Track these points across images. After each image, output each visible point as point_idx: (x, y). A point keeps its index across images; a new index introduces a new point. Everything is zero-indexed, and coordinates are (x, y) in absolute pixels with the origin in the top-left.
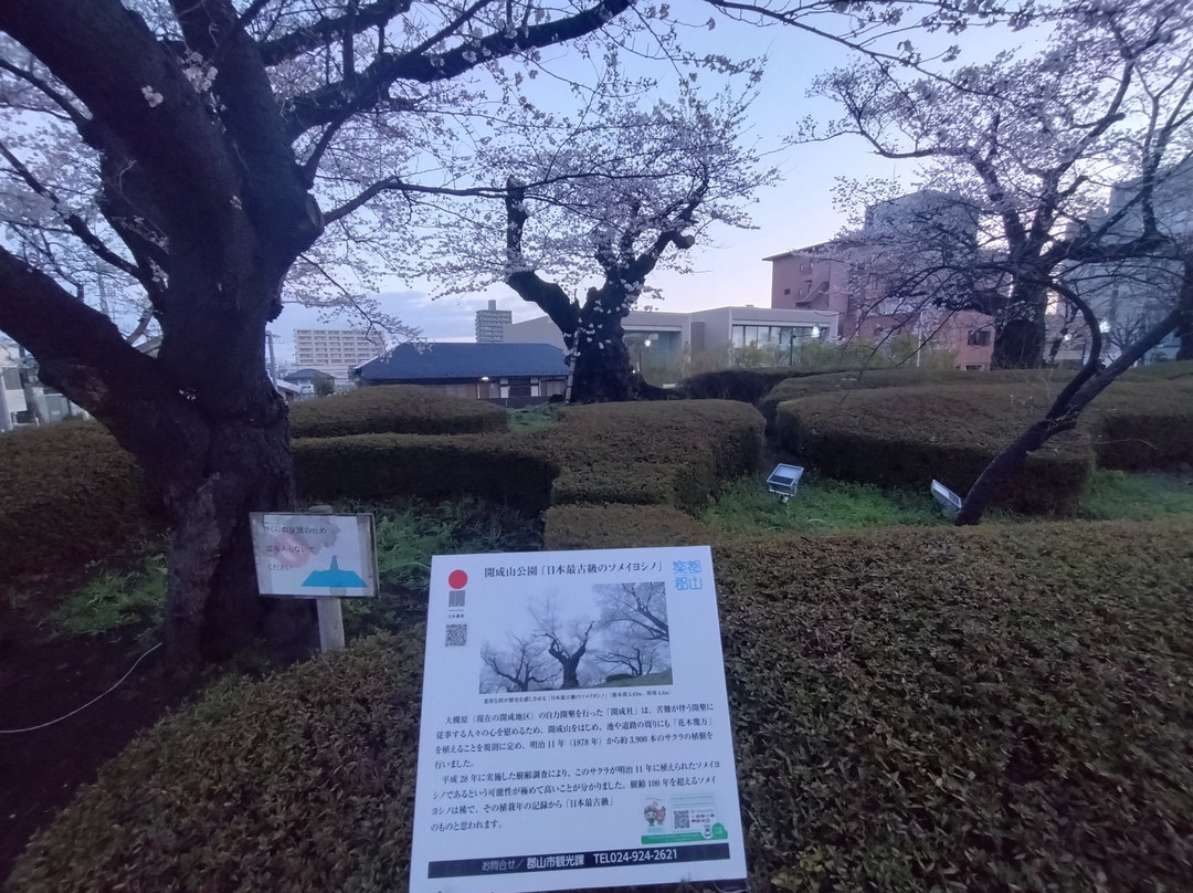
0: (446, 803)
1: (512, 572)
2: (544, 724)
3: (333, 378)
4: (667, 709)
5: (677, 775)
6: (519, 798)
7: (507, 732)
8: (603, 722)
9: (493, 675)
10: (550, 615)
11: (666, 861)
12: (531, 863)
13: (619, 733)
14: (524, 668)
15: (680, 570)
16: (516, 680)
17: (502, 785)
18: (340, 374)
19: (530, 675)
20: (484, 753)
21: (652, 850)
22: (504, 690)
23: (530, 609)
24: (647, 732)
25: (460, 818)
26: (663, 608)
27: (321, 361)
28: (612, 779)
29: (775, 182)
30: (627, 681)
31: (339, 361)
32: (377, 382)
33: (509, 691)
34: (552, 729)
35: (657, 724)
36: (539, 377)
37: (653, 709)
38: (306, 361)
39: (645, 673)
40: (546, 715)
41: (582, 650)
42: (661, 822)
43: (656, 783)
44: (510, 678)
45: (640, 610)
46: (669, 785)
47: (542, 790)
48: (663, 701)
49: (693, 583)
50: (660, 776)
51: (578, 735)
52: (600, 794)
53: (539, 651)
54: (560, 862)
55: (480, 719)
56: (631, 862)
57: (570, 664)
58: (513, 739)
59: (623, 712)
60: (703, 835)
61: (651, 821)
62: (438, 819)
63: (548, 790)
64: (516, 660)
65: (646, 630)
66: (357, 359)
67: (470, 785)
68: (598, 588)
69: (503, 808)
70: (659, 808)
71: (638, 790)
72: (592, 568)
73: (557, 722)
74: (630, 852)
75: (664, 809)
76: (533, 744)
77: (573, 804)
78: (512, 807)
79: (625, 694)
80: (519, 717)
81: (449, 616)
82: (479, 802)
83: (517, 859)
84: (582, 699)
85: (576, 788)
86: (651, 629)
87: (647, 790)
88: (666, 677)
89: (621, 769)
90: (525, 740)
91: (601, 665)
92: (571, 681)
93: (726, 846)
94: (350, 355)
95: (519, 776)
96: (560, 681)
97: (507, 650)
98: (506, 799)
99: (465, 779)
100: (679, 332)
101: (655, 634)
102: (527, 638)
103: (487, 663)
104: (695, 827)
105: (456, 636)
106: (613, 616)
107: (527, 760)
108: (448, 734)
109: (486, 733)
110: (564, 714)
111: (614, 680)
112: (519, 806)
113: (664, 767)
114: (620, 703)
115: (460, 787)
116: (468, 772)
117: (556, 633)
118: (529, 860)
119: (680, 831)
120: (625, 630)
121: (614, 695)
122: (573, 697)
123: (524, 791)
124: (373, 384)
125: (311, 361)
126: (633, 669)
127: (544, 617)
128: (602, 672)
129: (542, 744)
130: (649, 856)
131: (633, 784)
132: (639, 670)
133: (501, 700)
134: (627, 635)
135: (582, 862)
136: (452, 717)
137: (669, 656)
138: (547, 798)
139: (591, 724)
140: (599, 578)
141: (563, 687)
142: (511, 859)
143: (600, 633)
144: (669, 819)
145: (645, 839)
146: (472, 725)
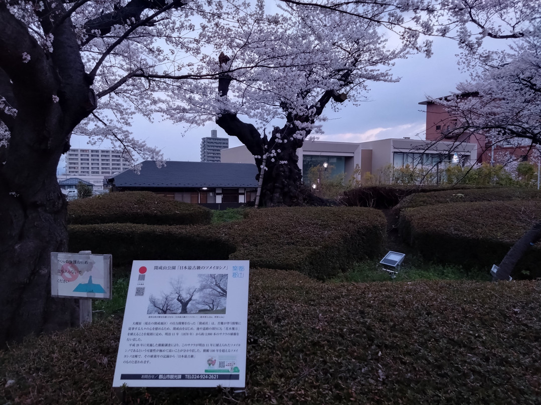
0: (130, 354)
1: (165, 268)
2: (172, 327)
3: (92, 185)
4: (222, 323)
5: (222, 348)
6: (159, 353)
7: (156, 329)
8: (195, 327)
9: (153, 307)
10: (179, 285)
11: (213, 379)
12: (160, 377)
13: (201, 331)
14: (166, 305)
15: (235, 270)
16: (162, 310)
17: (152, 348)
18: (97, 182)
19: (168, 308)
20: (146, 336)
21: (208, 375)
22: (157, 313)
23: (171, 283)
24: (213, 332)
25: (135, 359)
26: (226, 285)
27: (84, 172)
28: (196, 348)
29: (407, 56)
30: (207, 312)
31: (97, 173)
32: (124, 189)
33: (159, 313)
34: (174, 329)
35: (217, 329)
36: (245, 189)
37: (216, 323)
38: (73, 172)
39: (214, 309)
40: (173, 323)
41: (190, 300)
42: (213, 365)
43: (214, 351)
44: (160, 309)
45: (216, 285)
46: (219, 352)
47: (168, 351)
48: (221, 320)
49: (240, 275)
50: (216, 348)
51: (185, 331)
52: (190, 353)
53: (173, 299)
54: (172, 377)
55: (146, 323)
56: (200, 379)
57: (184, 305)
58: (158, 331)
59: (204, 323)
60: (230, 370)
61: (210, 364)
62: (126, 359)
63: (170, 351)
64: (163, 302)
65: (218, 293)
66: (110, 171)
67: (140, 348)
68: (200, 275)
69: (152, 356)
70: (213, 360)
71: (206, 353)
72: (199, 268)
73: (177, 326)
74: (200, 375)
75: (215, 360)
76: (166, 334)
77: (179, 356)
78: (155, 356)
79: (206, 317)
80: (162, 323)
81: (138, 284)
82: (143, 354)
83: (155, 375)
84: (188, 318)
85: (181, 351)
86: (219, 292)
87: (210, 353)
88: (223, 311)
89: (200, 345)
90: (163, 332)
91: (197, 305)
92: (184, 311)
93: (238, 375)
94: (106, 168)
95: (159, 345)
96: (180, 311)
97: (160, 298)
98: (153, 353)
99: (138, 345)
100: (353, 157)
101: (221, 294)
102: (169, 294)
103: (151, 303)
104: (226, 368)
105: (140, 292)
106: (205, 286)
107: (164, 339)
108: (133, 329)
109: (148, 329)
110: (180, 323)
111: (202, 311)
112: (158, 356)
113: (217, 345)
114: (203, 320)
115: (135, 348)
116: (139, 343)
117: (181, 292)
118: (160, 376)
119: (221, 368)
120: (209, 292)
121: (201, 317)
122: (184, 317)
123: (161, 351)
124: (120, 191)
125: (76, 172)
126: (210, 307)
127: (176, 286)
128: (197, 308)
129: (170, 334)
130: (208, 377)
131: (204, 351)
132: (213, 308)
133: (155, 317)
134: (209, 294)
135: (180, 377)
136: (135, 322)
137: (225, 303)
138: (169, 354)
139: (191, 327)
140: (201, 271)
141: (181, 313)
142: (153, 375)
143: (199, 293)
144: (217, 364)
145: (206, 371)
146: (143, 326)
